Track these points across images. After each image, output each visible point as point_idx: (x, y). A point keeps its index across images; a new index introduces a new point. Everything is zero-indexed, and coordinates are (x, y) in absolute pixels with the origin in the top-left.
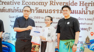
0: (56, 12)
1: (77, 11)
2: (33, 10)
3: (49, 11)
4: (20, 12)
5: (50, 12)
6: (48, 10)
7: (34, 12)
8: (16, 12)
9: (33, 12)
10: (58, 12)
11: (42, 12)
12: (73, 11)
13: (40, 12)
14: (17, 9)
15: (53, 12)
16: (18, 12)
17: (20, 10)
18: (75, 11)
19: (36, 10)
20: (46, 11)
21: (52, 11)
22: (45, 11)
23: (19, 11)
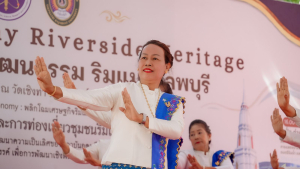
0: (60, 73)
1: (125, 73)
6: (31, 63)
11: (12, 70)
12: (113, 72)
13: (6, 69)
18: (119, 73)
20: (27, 67)
22: (24, 66)
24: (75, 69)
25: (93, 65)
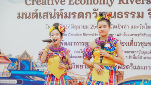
0: (130, 16)
2: (88, 14)
3: (117, 15)
4: (66, 17)
5: (120, 16)
6: (115, 13)
7: (90, 17)
8: (58, 18)
9: (88, 16)
10: (134, 15)
14: (60, 12)
15: (124, 16)
16: (62, 18)
17: (66, 15)
19: (95, 14)
20: (113, 15)
21: (123, 14)
23: (64, 15)
24: (139, 13)
25: (148, 10)
